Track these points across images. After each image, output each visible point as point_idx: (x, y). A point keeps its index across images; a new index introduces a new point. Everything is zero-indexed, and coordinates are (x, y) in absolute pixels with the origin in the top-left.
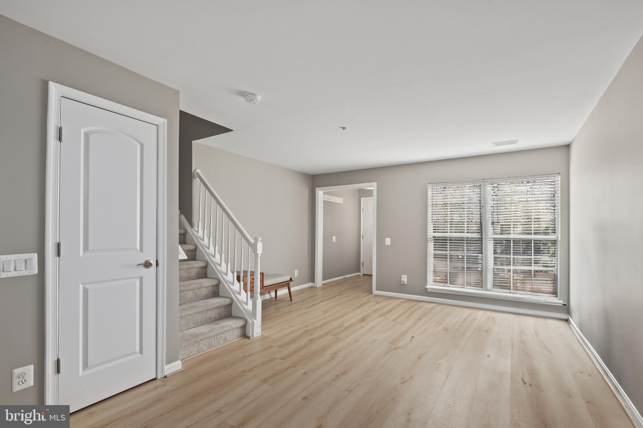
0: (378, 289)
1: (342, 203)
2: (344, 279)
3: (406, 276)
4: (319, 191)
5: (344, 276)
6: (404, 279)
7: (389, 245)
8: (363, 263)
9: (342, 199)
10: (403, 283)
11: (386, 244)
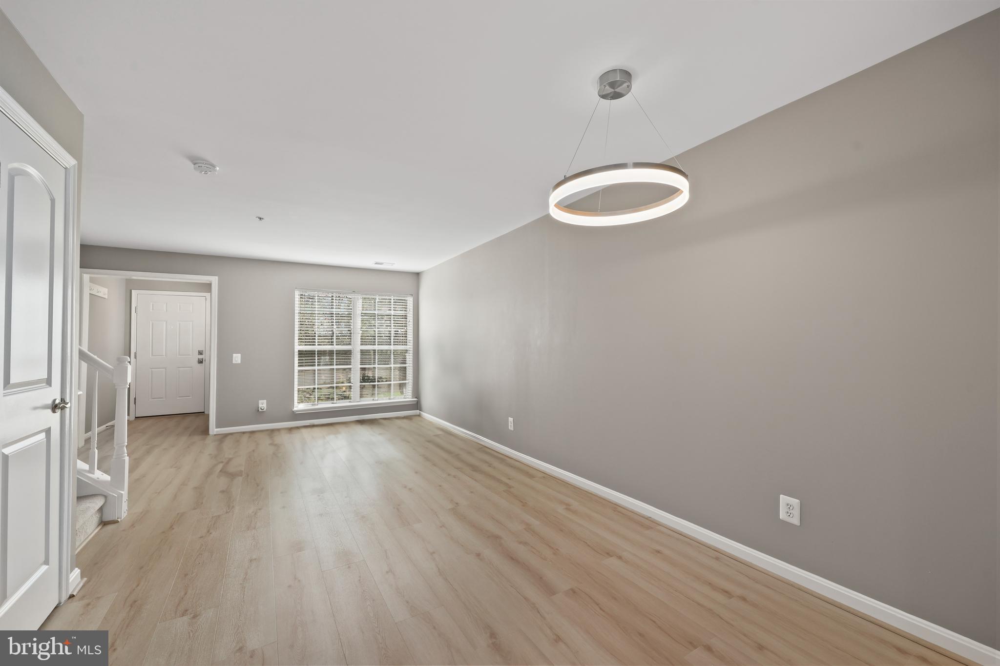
0: (218, 426)
1: (106, 297)
2: (108, 429)
3: (265, 401)
4: (84, 275)
5: (107, 425)
6: (263, 404)
7: (239, 364)
8: (135, 399)
9: (106, 290)
10: (261, 411)
11: (234, 362)
